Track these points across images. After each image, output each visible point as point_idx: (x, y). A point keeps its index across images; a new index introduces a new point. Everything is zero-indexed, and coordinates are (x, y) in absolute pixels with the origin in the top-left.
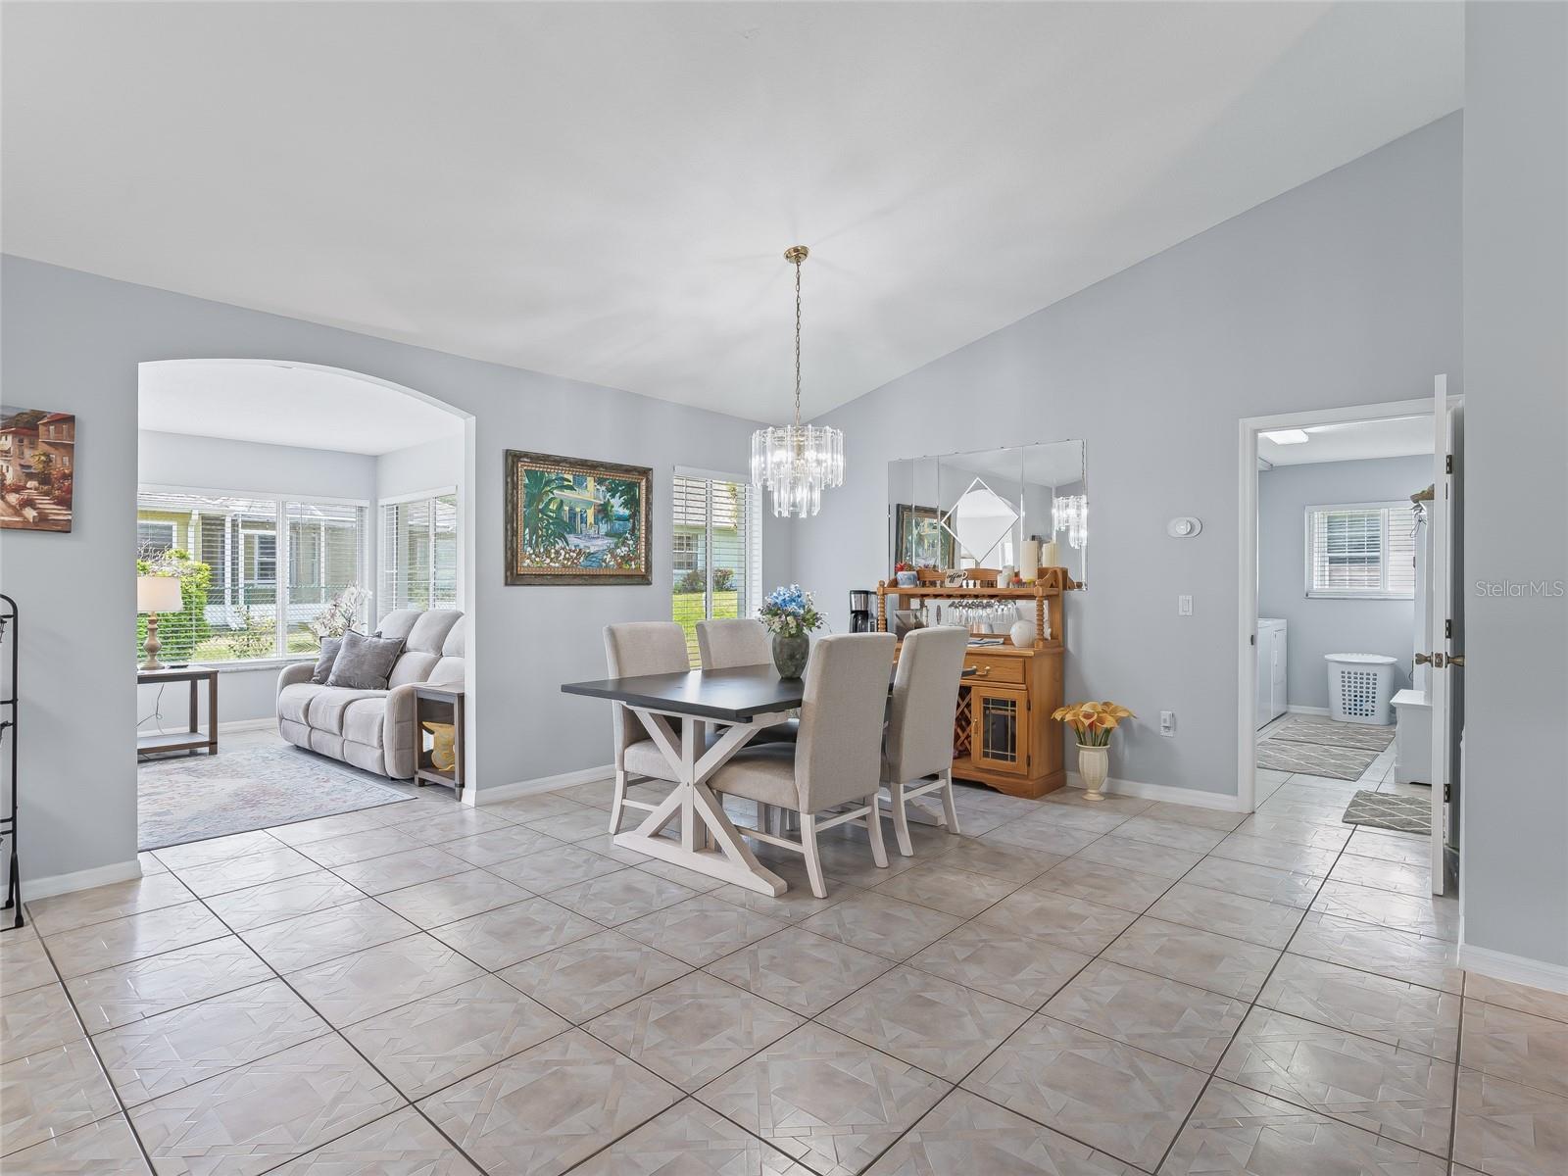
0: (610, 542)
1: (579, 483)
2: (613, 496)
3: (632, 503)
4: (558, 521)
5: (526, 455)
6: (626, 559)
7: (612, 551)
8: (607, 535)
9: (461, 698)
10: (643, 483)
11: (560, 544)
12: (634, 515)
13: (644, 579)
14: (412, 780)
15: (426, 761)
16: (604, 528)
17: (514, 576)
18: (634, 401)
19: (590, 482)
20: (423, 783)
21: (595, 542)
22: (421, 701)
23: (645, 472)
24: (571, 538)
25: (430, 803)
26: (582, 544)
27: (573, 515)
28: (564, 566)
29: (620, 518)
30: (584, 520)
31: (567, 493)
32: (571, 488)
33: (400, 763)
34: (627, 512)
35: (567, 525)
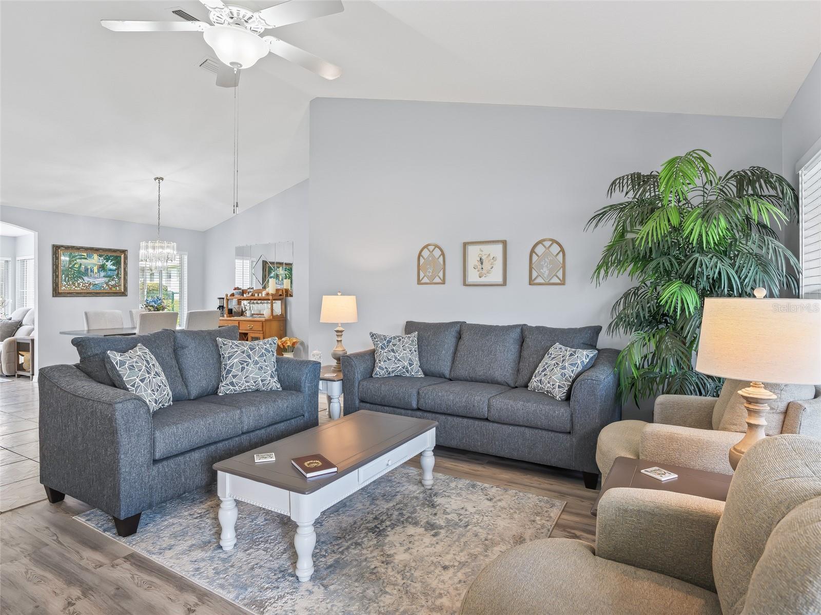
0: (106, 280)
1: (90, 256)
2: (107, 261)
3: (117, 263)
4: (79, 272)
5: (62, 246)
6: (114, 286)
7: (107, 284)
8: (104, 277)
9: (33, 341)
10: (123, 256)
11: (80, 280)
12: (118, 269)
13: (124, 294)
14: (15, 376)
15: (20, 367)
16: (102, 274)
17: (56, 293)
18: (118, 223)
19: (95, 256)
20: (20, 376)
21: (100, 280)
22: (18, 343)
23: (124, 252)
24: (86, 279)
25: (21, 383)
26: (91, 280)
27: (87, 269)
28: (82, 289)
29: (111, 270)
30: (92, 271)
31: (84, 261)
32: (86, 259)
33: (8, 369)
34: (114, 268)
35: (86, 272)
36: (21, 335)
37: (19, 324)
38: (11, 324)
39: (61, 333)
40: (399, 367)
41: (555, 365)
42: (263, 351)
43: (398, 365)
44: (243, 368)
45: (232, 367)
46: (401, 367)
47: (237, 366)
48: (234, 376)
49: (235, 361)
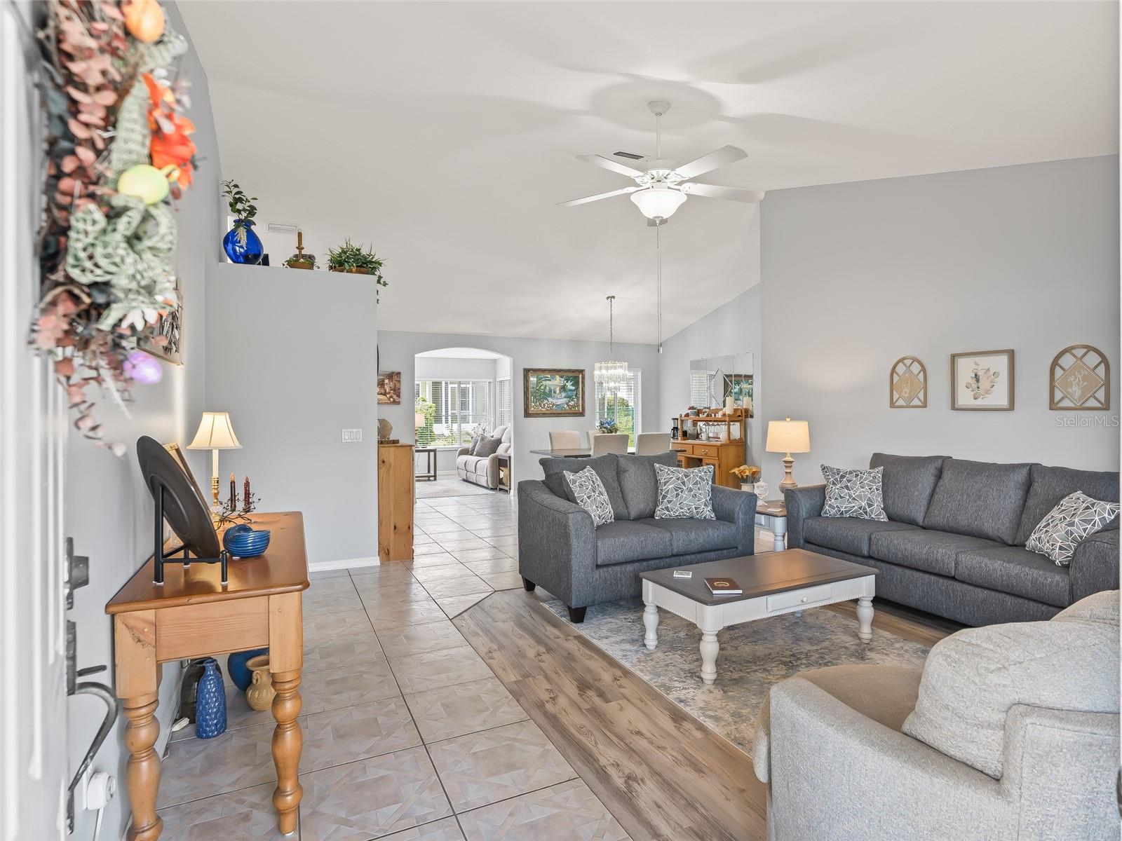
0: (567, 400)
1: (553, 378)
2: (567, 382)
3: (576, 384)
4: (545, 393)
5: (531, 369)
6: (574, 406)
7: (567, 404)
8: (565, 397)
9: (510, 457)
10: (581, 376)
11: (546, 402)
12: (577, 389)
13: (582, 414)
14: (496, 489)
15: (501, 482)
16: (563, 394)
17: (527, 414)
18: (576, 343)
19: (558, 377)
20: (501, 489)
21: (560, 400)
22: (499, 459)
23: (582, 371)
24: (550, 399)
25: (501, 495)
26: (554, 401)
27: (550, 391)
28: (547, 410)
29: (570, 390)
30: (555, 392)
31: (548, 382)
32: (550, 380)
33: (493, 482)
34: (574, 388)
35: (550, 394)
36: (500, 451)
37: (499, 442)
38: (494, 441)
39: (531, 452)
40: (854, 507)
41: (1061, 520)
42: (698, 479)
43: (853, 505)
44: (678, 495)
45: (667, 492)
46: (856, 507)
47: (672, 492)
48: (669, 502)
49: (670, 487)
